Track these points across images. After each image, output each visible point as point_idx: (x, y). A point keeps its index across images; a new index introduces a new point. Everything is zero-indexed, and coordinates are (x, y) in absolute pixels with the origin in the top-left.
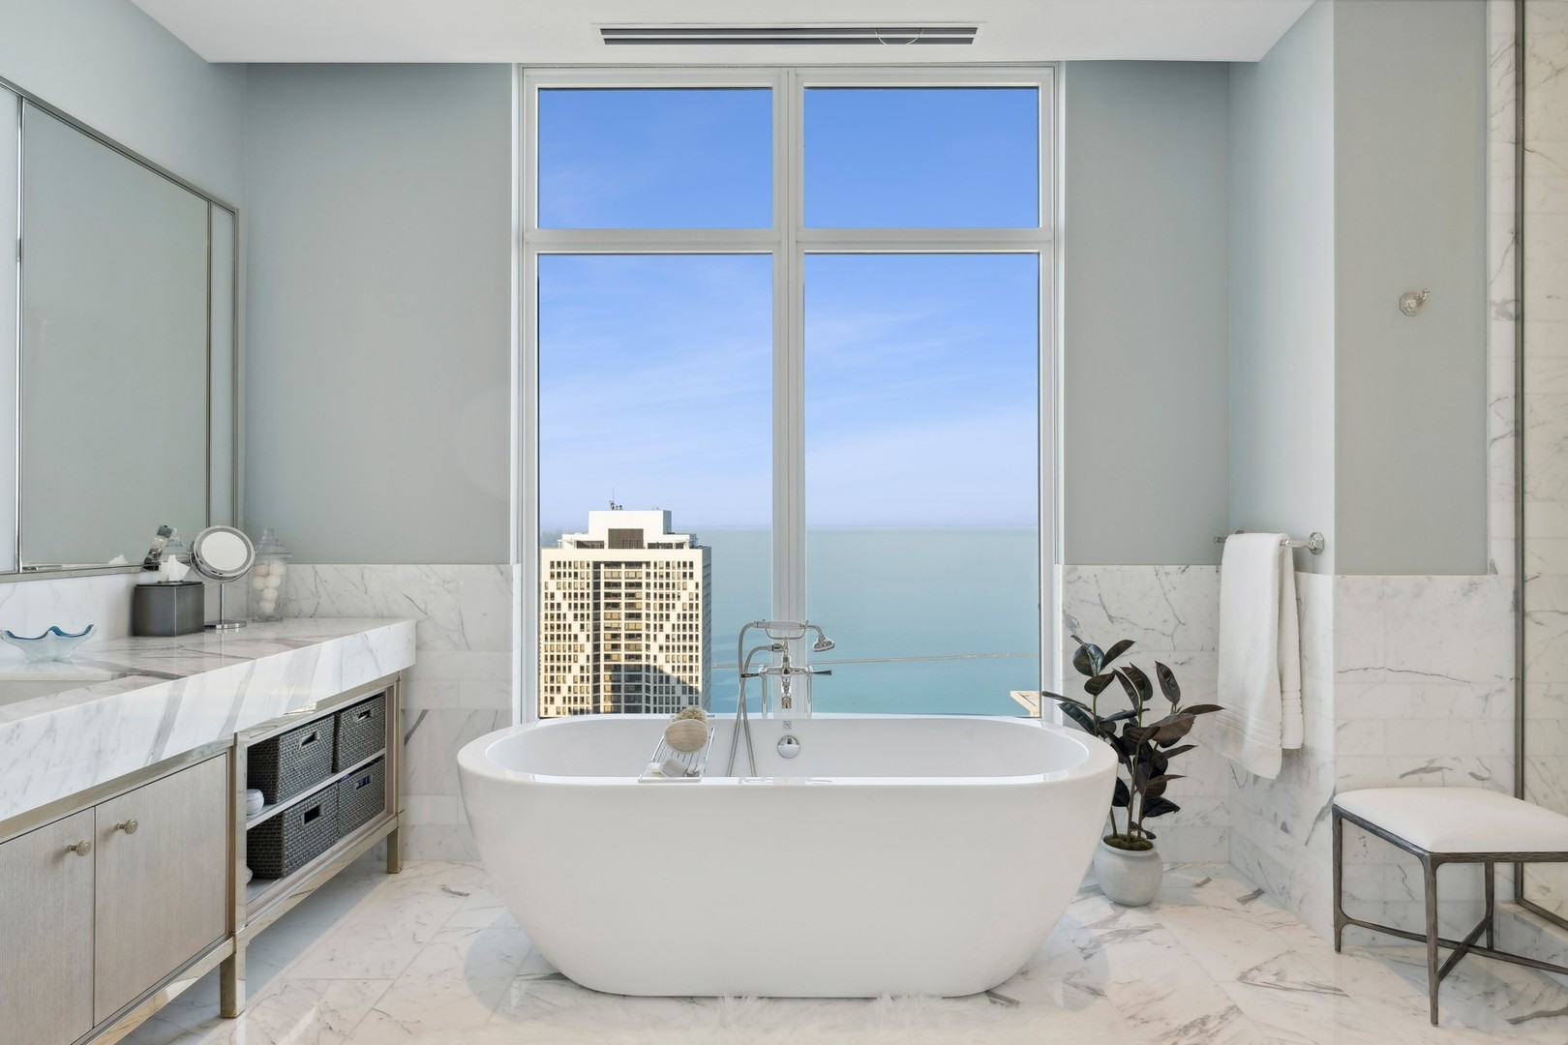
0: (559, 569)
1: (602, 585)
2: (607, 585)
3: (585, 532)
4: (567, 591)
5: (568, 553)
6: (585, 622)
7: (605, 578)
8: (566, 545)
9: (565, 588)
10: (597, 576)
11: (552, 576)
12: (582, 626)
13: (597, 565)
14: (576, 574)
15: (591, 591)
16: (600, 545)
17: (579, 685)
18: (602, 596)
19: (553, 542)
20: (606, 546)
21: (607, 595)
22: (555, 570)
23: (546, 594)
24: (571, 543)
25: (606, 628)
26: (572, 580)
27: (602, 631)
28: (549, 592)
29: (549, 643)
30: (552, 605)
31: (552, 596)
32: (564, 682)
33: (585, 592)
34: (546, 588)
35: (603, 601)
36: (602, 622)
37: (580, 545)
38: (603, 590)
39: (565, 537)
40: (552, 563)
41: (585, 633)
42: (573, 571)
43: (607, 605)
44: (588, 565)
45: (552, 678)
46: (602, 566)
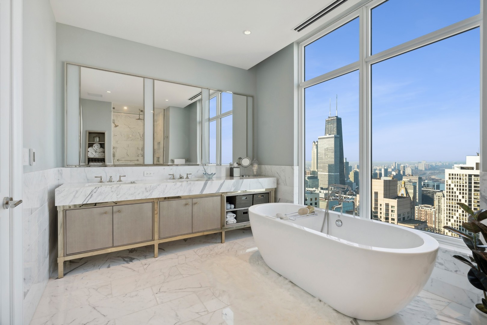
0: (452, 176)
1: (473, 183)
2: (475, 183)
3: (465, 163)
4: (456, 184)
5: (456, 170)
6: (465, 195)
7: (474, 180)
8: (456, 168)
9: (455, 183)
10: (470, 179)
11: (450, 178)
12: (463, 197)
13: (470, 176)
14: (460, 179)
15: (467, 185)
16: (472, 168)
17: (462, 217)
18: (473, 187)
19: (450, 167)
20: (475, 169)
21: (475, 187)
22: (451, 177)
23: (447, 184)
24: (458, 167)
25: (474, 199)
26: (459, 180)
27: (473, 200)
28: (448, 184)
29: (448, 201)
30: (450, 189)
31: (450, 185)
32: (455, 215)
33: (465, 185)
34: (447, 182)
35: (473, 189)
36: (473, 196)
37: (462, 168)
38: (473, 185)
39: (455, 165)
40: (450, 175)
41: (465, 199)
42: (459, 177)
43: (475, 190)
44: (466, 175)
45: (450, 213)
46: (473, 176)
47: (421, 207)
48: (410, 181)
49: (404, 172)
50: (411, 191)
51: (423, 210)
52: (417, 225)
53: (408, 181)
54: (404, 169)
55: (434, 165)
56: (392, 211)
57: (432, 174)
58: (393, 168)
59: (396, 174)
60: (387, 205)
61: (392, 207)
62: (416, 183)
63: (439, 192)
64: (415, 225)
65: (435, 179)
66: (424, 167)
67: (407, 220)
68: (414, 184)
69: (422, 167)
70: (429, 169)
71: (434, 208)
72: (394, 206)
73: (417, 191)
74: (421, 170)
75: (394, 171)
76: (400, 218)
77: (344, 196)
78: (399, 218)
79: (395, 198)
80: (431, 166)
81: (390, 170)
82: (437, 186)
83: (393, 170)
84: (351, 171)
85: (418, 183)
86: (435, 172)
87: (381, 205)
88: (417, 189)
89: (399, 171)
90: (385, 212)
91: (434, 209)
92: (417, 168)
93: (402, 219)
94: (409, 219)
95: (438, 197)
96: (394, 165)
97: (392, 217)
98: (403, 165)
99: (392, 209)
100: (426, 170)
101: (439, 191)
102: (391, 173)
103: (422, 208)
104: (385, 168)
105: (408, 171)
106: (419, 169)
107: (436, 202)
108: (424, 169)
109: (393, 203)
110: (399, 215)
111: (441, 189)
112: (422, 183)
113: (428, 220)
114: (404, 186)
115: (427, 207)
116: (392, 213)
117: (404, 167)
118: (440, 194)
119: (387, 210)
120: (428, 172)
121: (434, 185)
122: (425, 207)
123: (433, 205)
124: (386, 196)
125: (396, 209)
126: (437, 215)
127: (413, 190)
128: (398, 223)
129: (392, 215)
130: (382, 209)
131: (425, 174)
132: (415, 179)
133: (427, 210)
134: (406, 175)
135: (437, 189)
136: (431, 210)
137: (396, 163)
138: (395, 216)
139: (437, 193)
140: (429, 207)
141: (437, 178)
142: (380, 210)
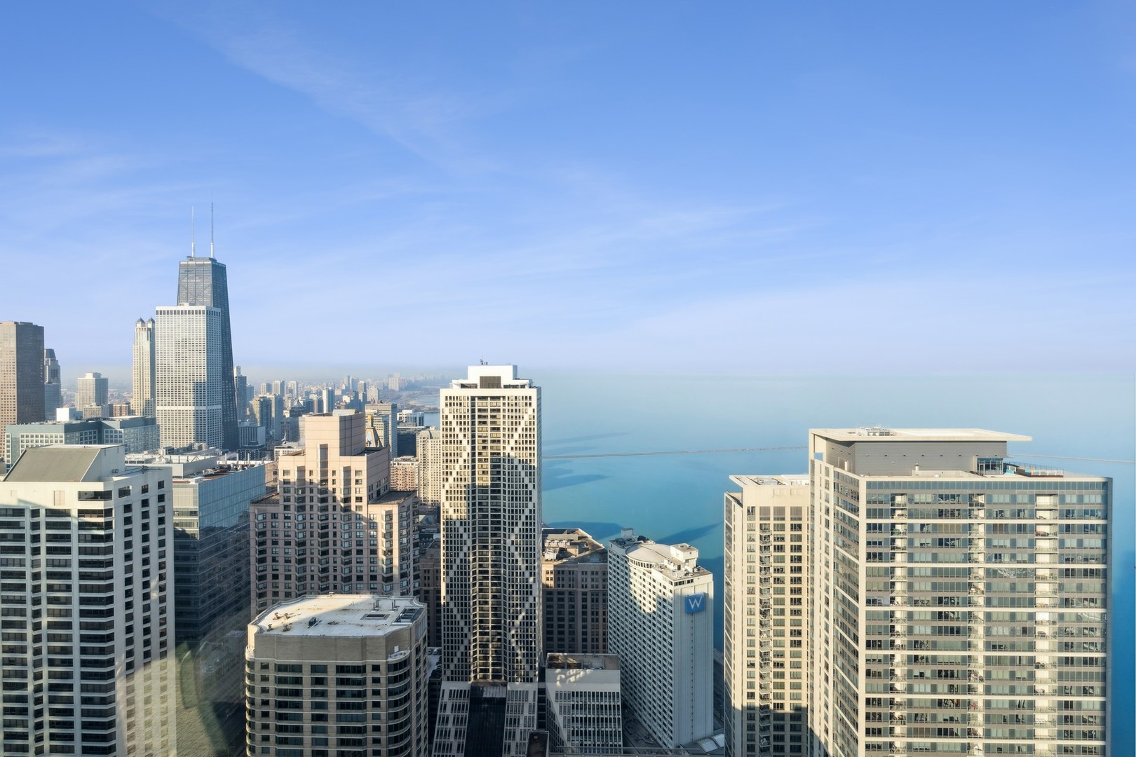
0: (450, 401)
1: (477, 411)
2: (479, 410)
3: (466, 378)
4: (456, 414)
5: (455, 391)
6: (466, 433)
7: (478, 406)
8: (455, 387)
9: (454, 412)
10: (473, 405)
11: (447, 405)
12: (465, 435)
13: (473, 398)
14: (461, 404)
15: (470, 414)
16: (476, 386)
17: (463, 470)
18: (477, 417)
19: (447, 385)
20: (479, 387)
21: (479, 417)
22: (448, 402)
23: (443, 416)
24: (457, 385)
25: (479, 436)
26: (458, 407)
27: (477, 438)
28: (445, 415)
29: (445, 445)
30: (447, 423)
31: (447, 417)
32: (454, 469)
33: (466, 414)
34: (443, 412)
35: (477, 420)
36: (477, 433)
37: (463, 386)
38: (477, 414)
39: (454, 381)
40: (446, 397)
41: (467, 439)
42: (459, 402)
43: (480, 423)
45: (447, 466)
46: (476, 399)
47: (396, 463)
48: (377, 414)
49: (365, 396)
50: (381, 433)
51: (401, 466)
52: (403, 500)
53: (375, 414)
54: (365, 391)
55: (413, 381)
56: (357, 481)
57: (412, 397)
58: (344, 388)
59: (351, 400)
60: (347, 471)
61: (357, 472)
62: (388, 416)
63: (423, 429)
64: (399, 501)
65: (415, 406)
66: (397, 385)
67: (385, 495)
68: (385, 419)
69: (394, 385)
70: (407, 389)
71: (417, 461)
72: (361, 471)
73: (390, 432)
74: (393, 391)
75: (346, 395)
76: (372, 494)
77: (242, 462)
78: (370, 493)
79: (361, 454)
80: (410, 382)
81: (338, 393)
82: (420, 418)
83: (344, 392)
84: (251, 398)
85: (390, 416)
86: (414, 394)
87: (334, 472)
88: (390, 429)
89: (357, 394)
90: (342, 487)
91: (417, 463)
92: (387, 387)
93: (375, 495)
94: (387, 491)
95: (422, 440)
96: (346, 381)
97: (358, 495)
98: (363, 382)
99: (358, 478)
100: (401, 389)
101: (423, 427)
102: (340, 399)
103: (398, 464)
104: (330, 388)
105: (373, 394)
106: (390, 388)
107: (419, 450)
108: (397, 389)
109: (359, 463)
110: (370, 488)
111: (426, 424)
112: (398, 416)
113: (408, 484)
114: (372, 426)
115: (406, 460)
116: (357, 486)
117: (365, 384)
118: (425, 433)
119: (347, 482)
120: (405, 394)
121: (416, 418)
122: (404, 460)
123: (415, 455)
124: (344, 451)
125: (364, 477)
126: (422, 472)
127: (383, 431)
128: (368, 504)
129: (358, 489)
130: (337, 482)
131: (399, 397)
132: (386, 409)
133: (407, 466)
134: (369, 402)
135: (420, 425)
136: (412, 464)
137: (349, 377)
138: (364, 493)
139: (422, 431)
140: (409, 460)
141: (418, 405)
142: (333, 484)
